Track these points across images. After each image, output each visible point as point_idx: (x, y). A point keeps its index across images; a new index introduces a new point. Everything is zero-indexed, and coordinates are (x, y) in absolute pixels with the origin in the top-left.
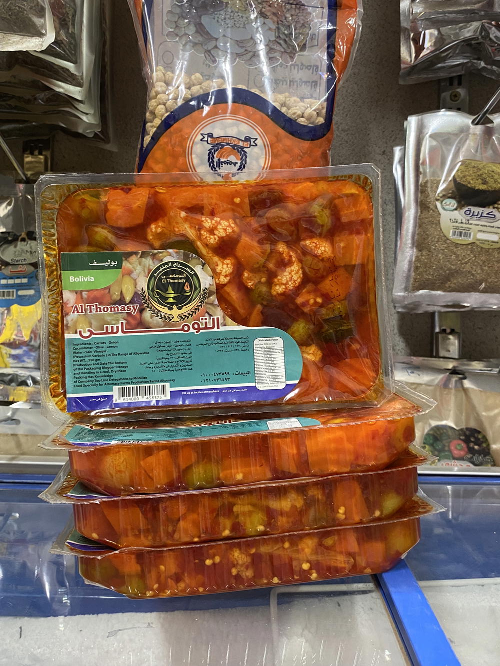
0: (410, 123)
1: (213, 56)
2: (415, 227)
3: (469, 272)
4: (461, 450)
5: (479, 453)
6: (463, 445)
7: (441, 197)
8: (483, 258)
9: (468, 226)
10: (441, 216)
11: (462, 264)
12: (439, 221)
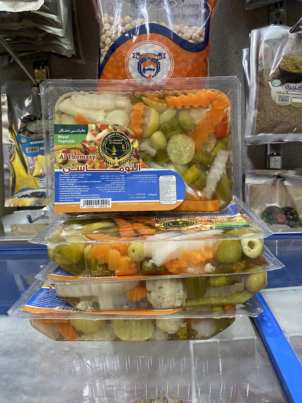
0: (253, 34)
1: (136, 4)
2: (256, 97)
3: (288, 122)
4: (282, 219)
5: (293, 220)
6: (284, 216)
7: (271, 79)
8: (296, 113)
9: (287, 95)
10: (272, 90)
11: (284, 118)
12: (270, 93)
